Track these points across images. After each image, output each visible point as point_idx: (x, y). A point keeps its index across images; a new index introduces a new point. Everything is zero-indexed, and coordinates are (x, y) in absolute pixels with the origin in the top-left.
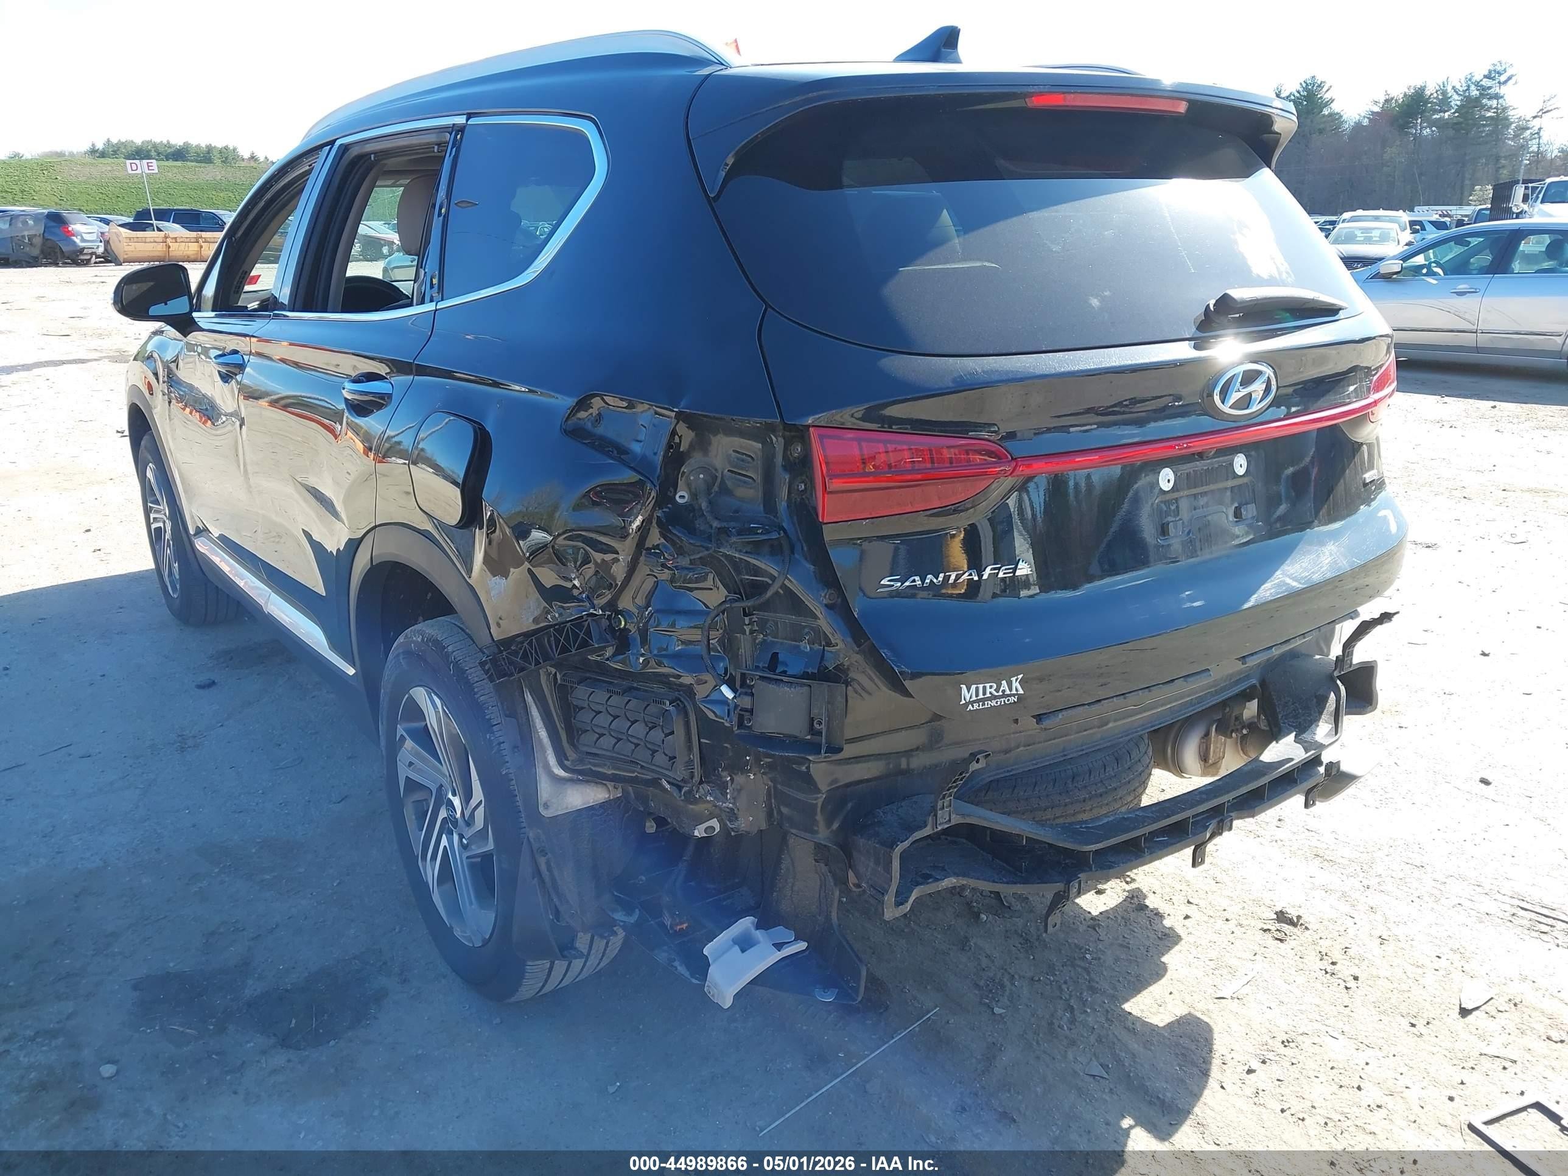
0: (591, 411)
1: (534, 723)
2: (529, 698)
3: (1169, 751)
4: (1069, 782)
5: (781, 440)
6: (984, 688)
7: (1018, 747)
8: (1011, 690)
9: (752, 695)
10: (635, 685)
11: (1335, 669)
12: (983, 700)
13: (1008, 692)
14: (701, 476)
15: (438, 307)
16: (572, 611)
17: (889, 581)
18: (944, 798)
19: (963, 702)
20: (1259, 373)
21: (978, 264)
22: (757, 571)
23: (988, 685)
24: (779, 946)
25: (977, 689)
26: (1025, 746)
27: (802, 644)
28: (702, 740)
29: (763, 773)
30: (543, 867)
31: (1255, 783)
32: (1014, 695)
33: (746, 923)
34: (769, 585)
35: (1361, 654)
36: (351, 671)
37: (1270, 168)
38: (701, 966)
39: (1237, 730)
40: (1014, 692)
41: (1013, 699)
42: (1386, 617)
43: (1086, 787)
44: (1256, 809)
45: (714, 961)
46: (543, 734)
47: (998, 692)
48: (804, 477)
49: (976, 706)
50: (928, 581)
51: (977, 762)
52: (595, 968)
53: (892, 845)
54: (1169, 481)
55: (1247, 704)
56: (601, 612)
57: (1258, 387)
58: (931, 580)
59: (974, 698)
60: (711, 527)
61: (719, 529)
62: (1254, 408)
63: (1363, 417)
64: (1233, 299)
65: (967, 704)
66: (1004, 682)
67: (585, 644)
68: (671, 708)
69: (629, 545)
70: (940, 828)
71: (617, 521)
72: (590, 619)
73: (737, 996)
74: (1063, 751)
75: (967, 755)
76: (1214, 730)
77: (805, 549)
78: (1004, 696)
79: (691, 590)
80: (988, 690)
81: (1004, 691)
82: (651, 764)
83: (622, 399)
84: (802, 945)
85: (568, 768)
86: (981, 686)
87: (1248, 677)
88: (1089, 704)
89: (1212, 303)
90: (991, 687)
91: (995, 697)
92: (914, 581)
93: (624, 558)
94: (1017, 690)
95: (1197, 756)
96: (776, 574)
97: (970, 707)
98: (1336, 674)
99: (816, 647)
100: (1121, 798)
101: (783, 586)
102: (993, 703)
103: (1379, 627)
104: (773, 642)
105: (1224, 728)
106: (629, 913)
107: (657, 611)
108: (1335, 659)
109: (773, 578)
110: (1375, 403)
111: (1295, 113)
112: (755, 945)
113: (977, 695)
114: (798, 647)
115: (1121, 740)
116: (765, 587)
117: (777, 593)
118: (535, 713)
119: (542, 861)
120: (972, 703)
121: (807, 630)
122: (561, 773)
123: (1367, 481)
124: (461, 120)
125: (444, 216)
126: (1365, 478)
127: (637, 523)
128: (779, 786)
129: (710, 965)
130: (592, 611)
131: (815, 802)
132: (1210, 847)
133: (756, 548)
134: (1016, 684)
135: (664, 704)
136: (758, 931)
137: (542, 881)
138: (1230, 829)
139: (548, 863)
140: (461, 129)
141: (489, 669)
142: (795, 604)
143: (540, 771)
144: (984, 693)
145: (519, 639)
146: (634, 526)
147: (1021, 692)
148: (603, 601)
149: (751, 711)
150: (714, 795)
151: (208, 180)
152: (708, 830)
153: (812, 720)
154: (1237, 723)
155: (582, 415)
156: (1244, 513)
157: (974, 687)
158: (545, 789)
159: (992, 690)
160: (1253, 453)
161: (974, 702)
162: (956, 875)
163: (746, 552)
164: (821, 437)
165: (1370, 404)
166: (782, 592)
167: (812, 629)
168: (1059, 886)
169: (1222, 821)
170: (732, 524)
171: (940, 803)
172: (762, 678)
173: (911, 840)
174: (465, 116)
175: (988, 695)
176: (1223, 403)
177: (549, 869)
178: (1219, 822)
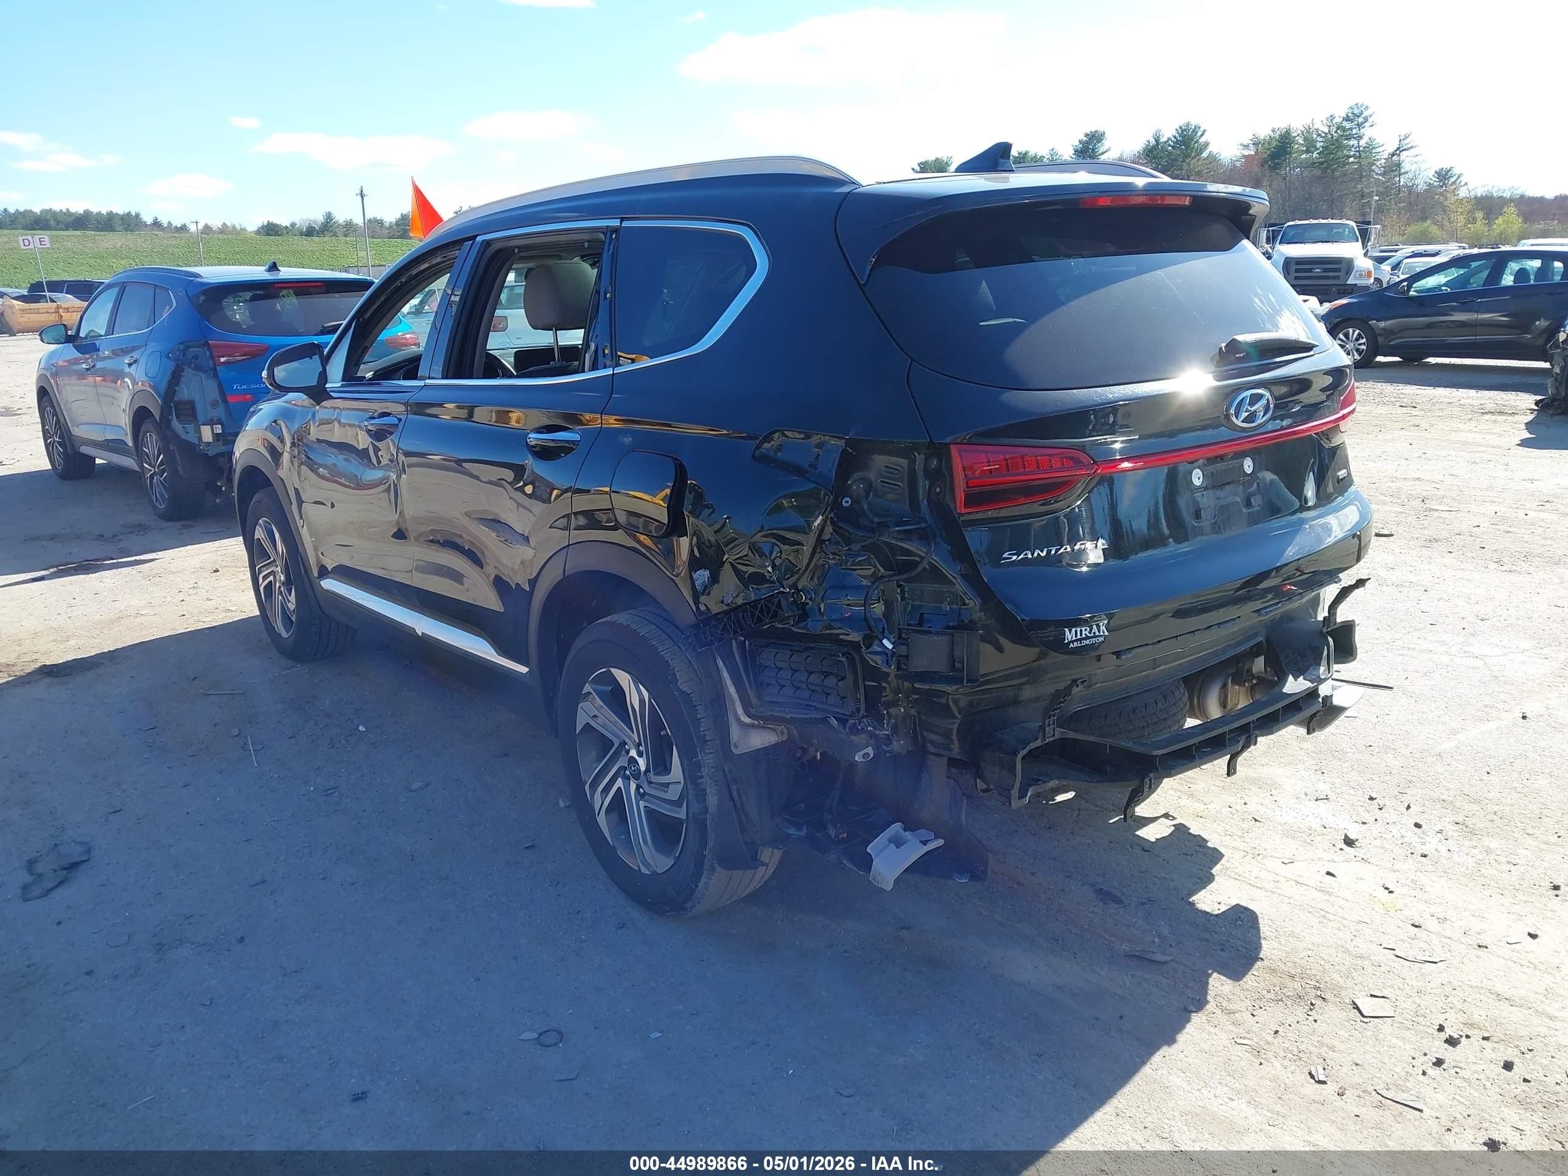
0: (772, 442)
1: (726, 684)
2: (720, 664)
3: (1196, 701)
4: (1131, 714)
5: (923, 456)
6: (1081, 631)
7: (1097, 684)
8: (1099, 632)
9: (908, 645)
10: (811, 645)
11: (1324, 626)
12: (1080, 640)
13: (1097, 634)
14: (861, 486)
15: (615, 372)
16: (765, 591)
17: (1009, 555)
18: (1050, 718)
19: (1066, 641)
20: (1261, 396)
21: (1010, 320)
22: (908, 553)
23: (1083, 629)
24: (925, 843)
25: (1076, 631)
26: (1101, 683)
27: (943, 606)
28: (866, 683)
29: (911, 707)
30: (735, 794)
31: (1272, 707)
32: (1101, 636)
33: (897, 827)
34: (919, 563)
35: (1343, 614)
36: (524, 669)
37: (1248, 239)
38: (866, 863)
39: (1249, 680)
40: (1102, 634)
41: (1101, 639)
42: (1361, 583)
43: (1143, 717)
44: (1274, 728)
45: (877, 855)
46: (732, 690)
47: (1090, 633)
48: (940, 483)
49: (1075, 643)
50: (1035, 555)
51: (1077, 686)
52: (759, 882)
53: (1015, 753)
54: (1199, 478)
55: (1256, 659)
56: (788, 590)
57: (1259, 406)
58: (1038, 554)
59: (1074, 638)
60: (873, 522)
61: (879, 523)
62: (1259, 421)
63: (1335, 428)
64: (1239, 341)
65: (1069, 643)
66: (1094, 626)
67: (775, 615)
68: (843, 659)
69: (812, 538)
70: (1047, 741)
71: (801, 522)
72: (780, 596)
73: (897, 881)
74: (1126, 690)
75: (1069, 683)
76: (1230, 681)
77: (944, 534)
78: (1095, 636)
79: (855, 570)
80: (1084, 632)
81: (1094, 633)
82: (826, 703)
83: (799, 433)
84: (940, 842)
85: (754, 715)
86: (1079, 629)
87: (1256, 635)
88: (1153, 644)
89: (1223, 345)
90: (1086, 630)
91: (1087, 638)
92: (1026, 554)
93: (807, 550)
94: (1104, 633)
95: (1218, 704)
96: (923, 555)
97: (1071, 645)
98: (1324, 630)
99: (954, 607)
100: (1169, 727)
101: (930, 564)
102: (1087, 642)
103: (1356, 591)
104: (920, 605)
105: (1238, 680)
106: (799, 829)
107: (830, 588)
108: (1322, 619)
109: (922, 558)
110: (1344, 417)
111: (1267, 199)
112: (905, 843)
113: (1076, 636)
114: (941, 607)
115: (1168, 681)
116: (915, 564)
117: (924, 569)
118: (725, 675)
119: (734, 788)
120: (1073, 642)
121: (947, 595)
122: (747, 720)
123: (1341, 477)
124: (616, 223)
125: (611, 300)
126: (1338, 476)
127: (818, 521)
128: (922, 716)
129: (872, 860)
130: (781, 589)
131: (951, 727)
132: (1240, 759)
133: (908, 535)
134: (1103, 628)
135: (839, 656)
136: (907, 833)
137: (735, 806)
138: (1255, 744)
139: (738, 790)
140: (615, 230)
141: (692, 641)
142: (937, 575)
143: (731, 719)
144: (1081, 635)
145: (719, 616)
146: (816, 524)
147: (1107, 634)
148: (790, 581)
149: (907, 657)
150: (873, 725)
151: (107, 249)
152: (865, 757)
153: (954, 660)
154: (1248, 675)
155: (767, 445)
156: (1253, 502)
157: (1074, 630)
158: (735, 733)
159: (1087, 632)
160: (1257, 457)
161: (1075, 641)
162: (1059, 778)
163: (901, 539)
164: (959, 451)
165: (1340, 418)
166: (928, 567)
167: (951, 593)
168: (1136, 783)
169: (1250, 737)
170: (889, 519)
171: (1047, 722)
172: (915, 631)
173: (1028, 749)
174: (619, 220)
175: (1084, 636)
176: (1237, 418)
177: (739, 795)
178: (1247, 738)
